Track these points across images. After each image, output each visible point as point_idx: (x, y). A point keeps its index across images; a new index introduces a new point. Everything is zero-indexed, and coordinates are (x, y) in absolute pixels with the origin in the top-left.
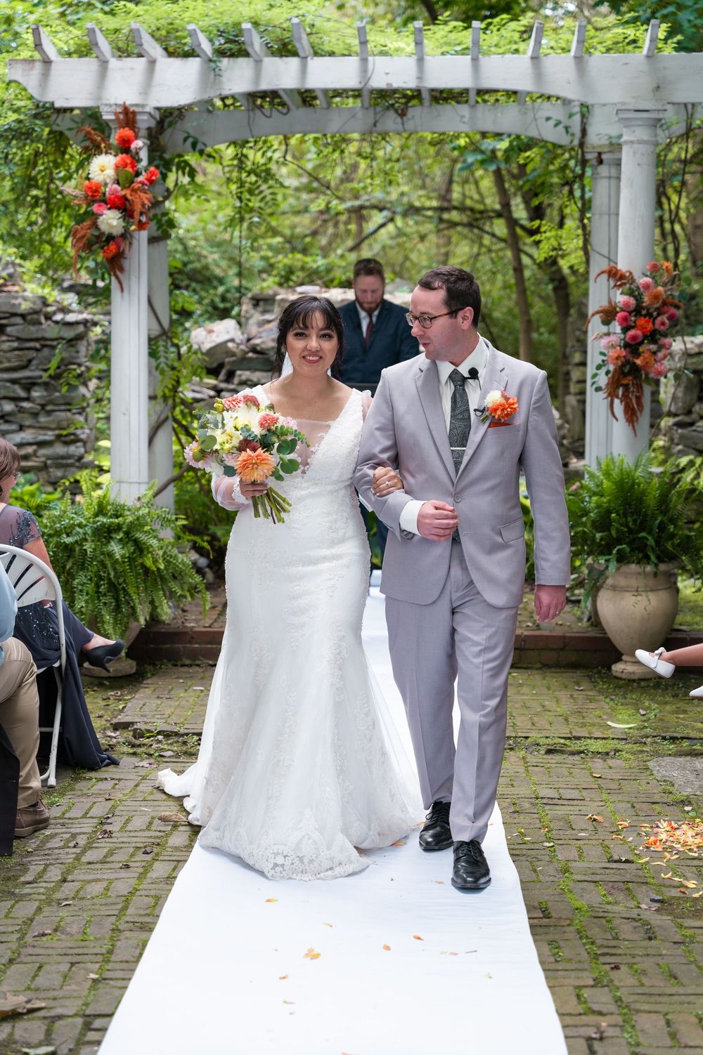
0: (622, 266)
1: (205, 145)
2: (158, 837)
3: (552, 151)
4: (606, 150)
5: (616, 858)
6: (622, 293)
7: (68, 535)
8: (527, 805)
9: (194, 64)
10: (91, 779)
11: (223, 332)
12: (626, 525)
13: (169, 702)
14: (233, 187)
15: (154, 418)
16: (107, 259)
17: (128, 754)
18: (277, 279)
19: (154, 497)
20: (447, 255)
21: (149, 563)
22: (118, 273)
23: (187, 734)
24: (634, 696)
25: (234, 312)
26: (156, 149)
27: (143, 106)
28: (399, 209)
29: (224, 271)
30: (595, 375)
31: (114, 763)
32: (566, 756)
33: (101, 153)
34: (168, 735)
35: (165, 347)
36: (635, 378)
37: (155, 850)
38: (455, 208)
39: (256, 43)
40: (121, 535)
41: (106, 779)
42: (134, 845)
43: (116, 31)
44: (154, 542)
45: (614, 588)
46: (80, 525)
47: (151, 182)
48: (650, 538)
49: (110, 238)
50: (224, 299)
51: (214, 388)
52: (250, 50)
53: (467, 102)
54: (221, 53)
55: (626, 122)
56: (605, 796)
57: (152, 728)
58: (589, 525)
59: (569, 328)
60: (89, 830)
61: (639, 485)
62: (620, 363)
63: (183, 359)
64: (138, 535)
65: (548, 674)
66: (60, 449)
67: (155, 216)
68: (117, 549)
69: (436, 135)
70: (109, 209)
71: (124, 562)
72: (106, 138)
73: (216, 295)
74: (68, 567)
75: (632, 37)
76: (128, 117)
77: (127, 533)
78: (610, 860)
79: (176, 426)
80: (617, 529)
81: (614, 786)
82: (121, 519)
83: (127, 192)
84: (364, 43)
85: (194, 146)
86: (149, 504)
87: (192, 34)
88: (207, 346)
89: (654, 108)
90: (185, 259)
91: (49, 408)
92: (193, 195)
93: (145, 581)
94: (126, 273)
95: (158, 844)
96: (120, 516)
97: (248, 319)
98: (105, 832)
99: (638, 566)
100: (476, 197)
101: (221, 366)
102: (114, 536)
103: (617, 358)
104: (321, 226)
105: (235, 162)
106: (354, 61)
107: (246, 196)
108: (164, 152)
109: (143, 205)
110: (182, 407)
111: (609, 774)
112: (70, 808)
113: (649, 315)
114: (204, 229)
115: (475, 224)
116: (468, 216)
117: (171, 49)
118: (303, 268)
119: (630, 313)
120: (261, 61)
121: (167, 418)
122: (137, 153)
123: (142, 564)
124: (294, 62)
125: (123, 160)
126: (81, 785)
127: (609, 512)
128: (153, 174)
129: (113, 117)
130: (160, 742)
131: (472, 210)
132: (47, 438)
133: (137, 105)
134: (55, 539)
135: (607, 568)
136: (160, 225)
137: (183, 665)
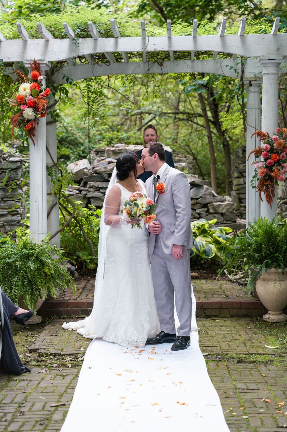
0: (264, 130)
1: (73, 80)
2: (47, 415)
3: (228, 81)
4: (253, 80)
5: (281, 425)
6: (264, 143)
7: (9, 259)
8: (231, 393)
9: (66, 41)
10: (16, 380)
11: (83, 164)
12: (269, 250)
13: (56, 338)
14: (86, 99)
15: (51, 203)
16: (27, 131)
17: (36, 366)
18: (106, 143)
19: (50, 240)
20: (178, 133)
21: (47, 271)
22: (32, 137)
23: (64, 355)
24: (275, 331)
25: (88, 157)
26: (50, 82)
27: (43, 60)
28: (157, 113)
29: (84, 140)
30: (252, 181)
31: (28, 371)
32: (247, 364)
33: (24, 82)
34: (55, 355)
35: (55, 171)
36: (271, 182)
37: (46, 423)
38: (181, 113)
39: (95, 31)
40: (34, 258)
41: (24, 380)
42: (35, 419)
43: (32, 28)
44: (49, 261)
45: (264, 280)
46: (15, 254)
47: (47, 95)
48: (280, 256)
49: (29, 121)
50: (83, 152)
51: (78, 190)
52: (92, 34)
53: (190, 59)
54: (78, 36)
55: (265, 65)
56: (269, 387)
57: (47, 352)
58: (252, 250)
59: (232, 162)
60: (13, 411)
61: (275, 232)
62: (264, 175)
63: (64, 176)
64: (42, 258)
65: (233, 320)
66: (9, 218)
67: (50, 112)
68: (32, 265)
69: (176, 75)
70: (28, 107)
71: (35, 271)
72: (26, 75)
73: (80, 150)
74: (9, 274)
75: (264, 29)
76: (36, 65)
77: (37, 257)
78: (278, 427)
79: (60, 207)
80: (265, 252)
81: (273, 381)
82: (34, 250)
83: (36, 100)
84: (144, 30)
85: (67, 80)
86: (47, 243)
87: (65, 27)
88: (75, 171)
89: (277, 58)
90: (67, 136)
91: (5, 199)
92: (67, 103)
93: (45, 279)
94: (36, 137)
95: (47, 419)
96: (34, 249)
97: (94, 160)
98: (21, 412)
99: (275, 269)
100: (190, 107)
101: (81, 180)
102: (30, 258)
103: (262, 173)
104: (124, 121)
105: (86, 88)
106: (139, 39)
107: (91, 103)
108: (54, 83)
109: (44, 105)
110: (64, 198)
111: (270, 374)
112: (5, 397)
113: (277, 153)
114: (75, 123)
115: (189, 119)
116: (187, 116)
117: (56, 35)
118: (117, 138)
119: (268, 152)
120: (97, 39)
121: (56, 203)
122: (41, 82)
123: (44, 271)
124: (112, 40)
125: (34, 85)
126: (12, 384)
127: (261, 244)
128: (48, 91)
129: (29, 66)
130: (51, 359)
131: (188, 113)
132: (4, 213)
133: (40, 60)
134: (3, 260)
135: (261, 270)
136: (52, 116)
137: (63, 318)
